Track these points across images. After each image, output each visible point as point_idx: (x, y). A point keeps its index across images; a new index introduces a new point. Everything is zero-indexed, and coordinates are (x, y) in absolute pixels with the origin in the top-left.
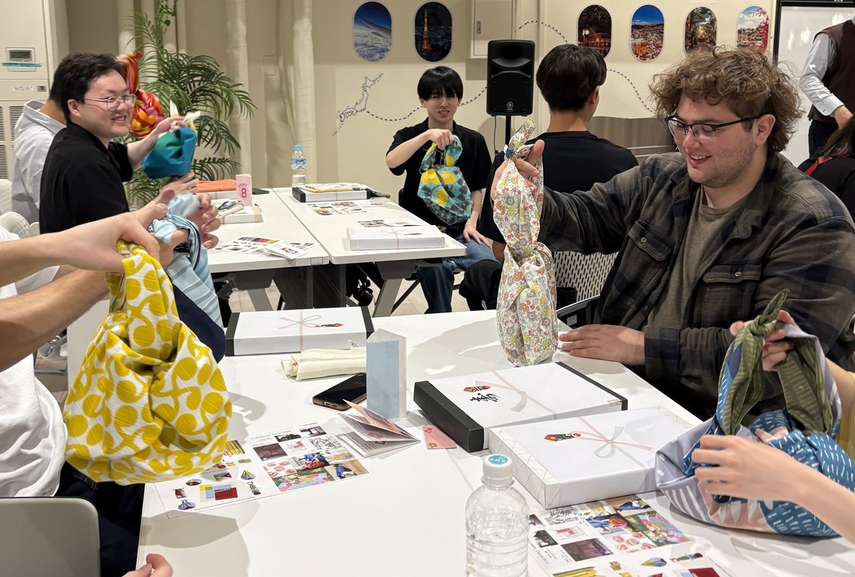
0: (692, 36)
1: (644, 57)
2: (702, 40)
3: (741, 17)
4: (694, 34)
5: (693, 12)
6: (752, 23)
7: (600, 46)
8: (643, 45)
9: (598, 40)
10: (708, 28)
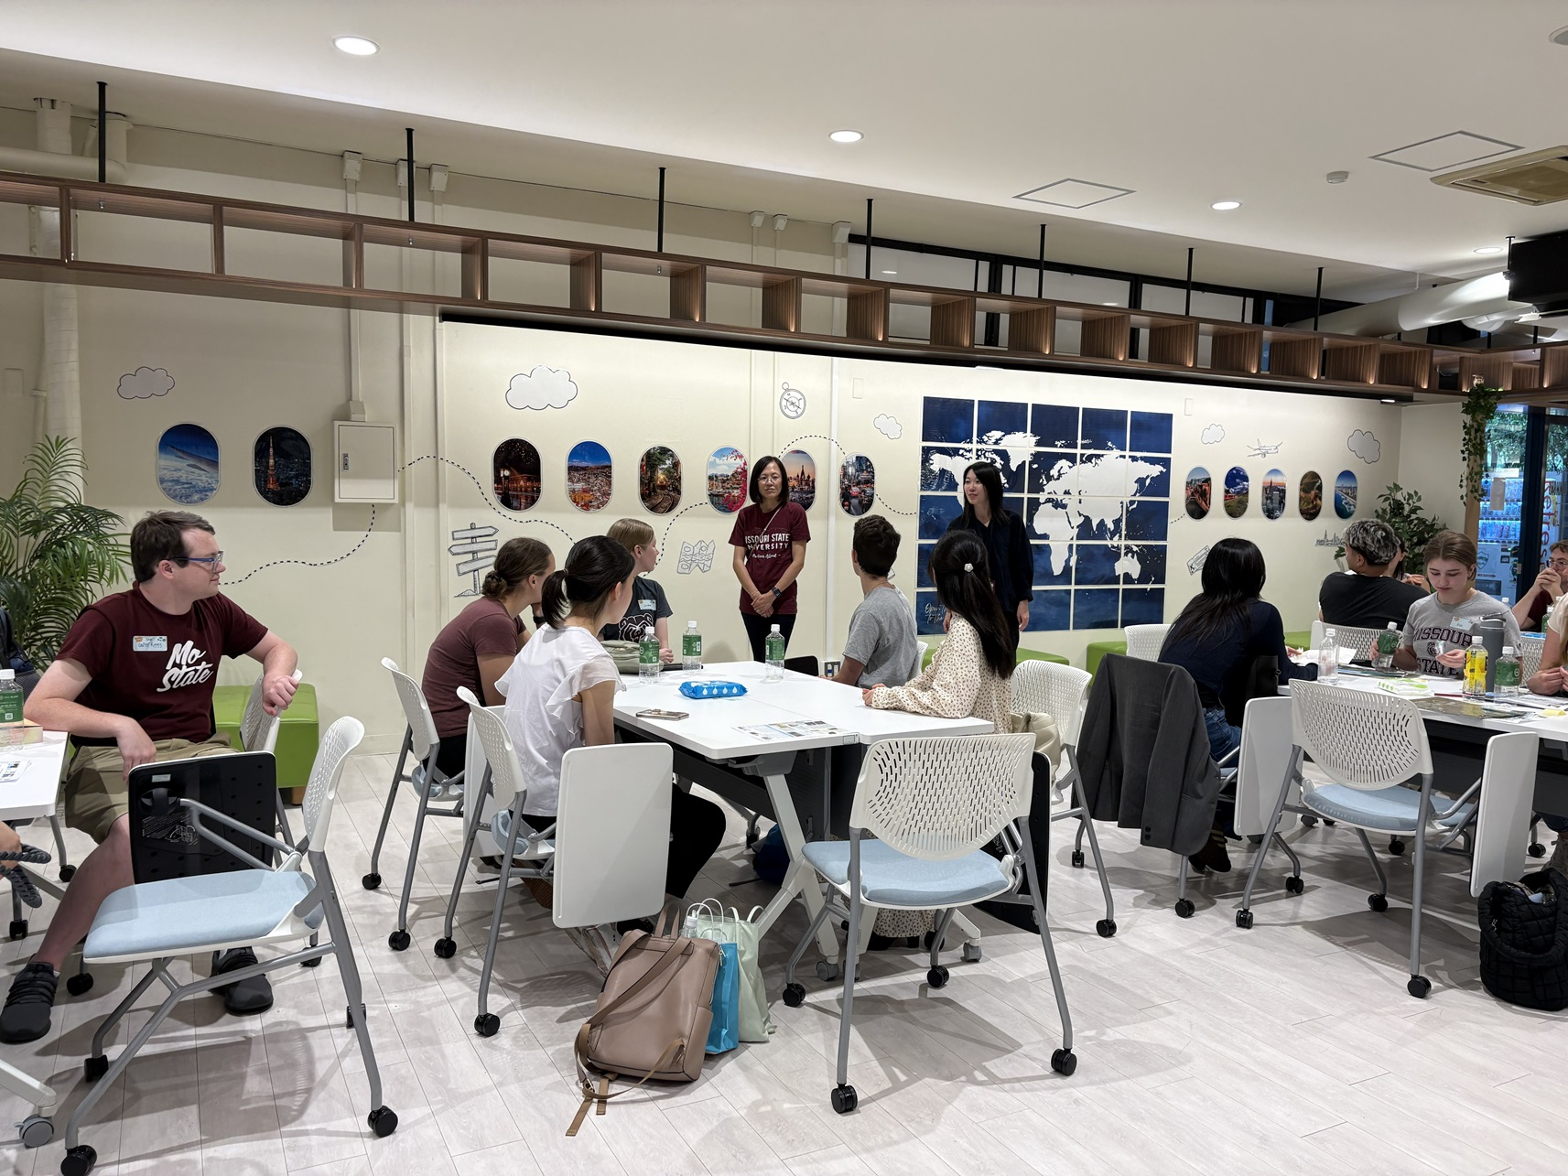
0: (650, 482)
1: (587, 507)
2: (663, 487)
3: (712, 459)
4: (652, 479)
5: (648, 453)
6: (726, 468)
7: (526, 491)
8: (585, 491)
9: (522, 483)
10: (670, 472)
